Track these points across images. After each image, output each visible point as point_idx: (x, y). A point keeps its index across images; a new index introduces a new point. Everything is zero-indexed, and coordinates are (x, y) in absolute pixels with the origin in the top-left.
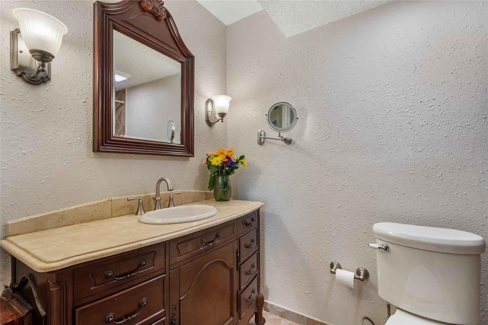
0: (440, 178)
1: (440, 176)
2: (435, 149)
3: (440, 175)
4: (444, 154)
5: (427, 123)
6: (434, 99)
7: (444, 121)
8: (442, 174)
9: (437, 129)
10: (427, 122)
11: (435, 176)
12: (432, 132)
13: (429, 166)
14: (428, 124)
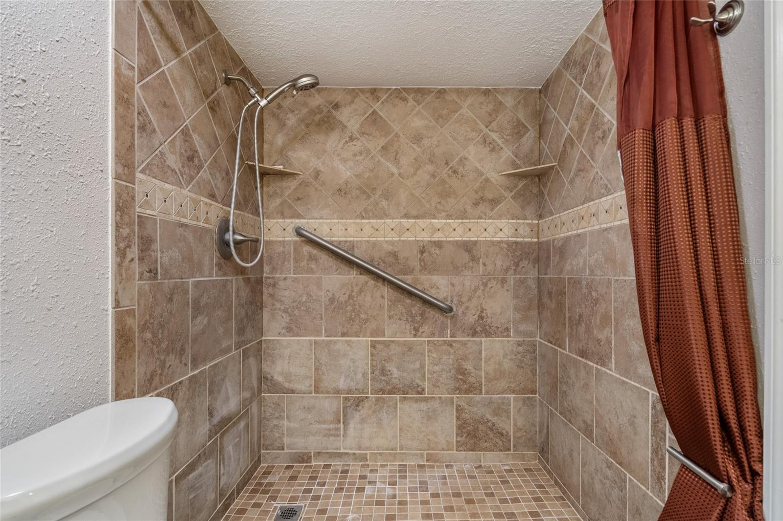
0: (35, 294)
1: (35, 287)
2: (25, 216)
3: (33, 286)
4: (41, 231)
5: (8, 138)
6: (24, 81)
7: (43, 149)
8: (39, 283)
9: (30, 165)
10: (9, 135)
11: (23, 290)
12: (19, 169)
13: (11, 262)
14: (9, 141)
